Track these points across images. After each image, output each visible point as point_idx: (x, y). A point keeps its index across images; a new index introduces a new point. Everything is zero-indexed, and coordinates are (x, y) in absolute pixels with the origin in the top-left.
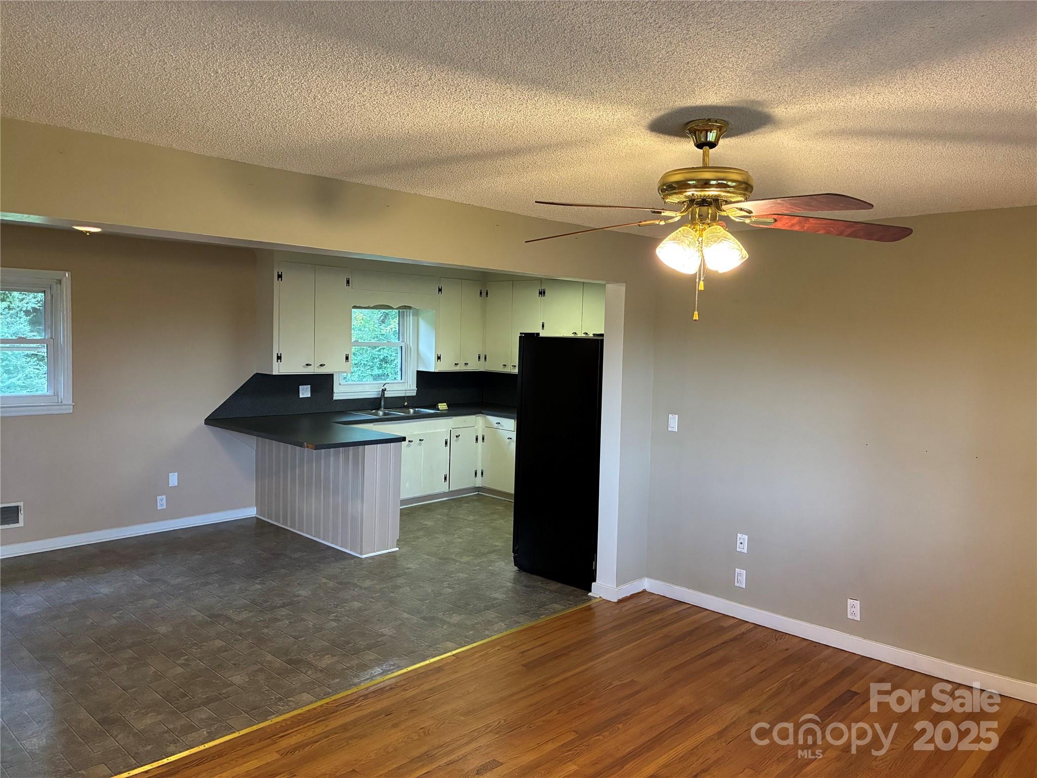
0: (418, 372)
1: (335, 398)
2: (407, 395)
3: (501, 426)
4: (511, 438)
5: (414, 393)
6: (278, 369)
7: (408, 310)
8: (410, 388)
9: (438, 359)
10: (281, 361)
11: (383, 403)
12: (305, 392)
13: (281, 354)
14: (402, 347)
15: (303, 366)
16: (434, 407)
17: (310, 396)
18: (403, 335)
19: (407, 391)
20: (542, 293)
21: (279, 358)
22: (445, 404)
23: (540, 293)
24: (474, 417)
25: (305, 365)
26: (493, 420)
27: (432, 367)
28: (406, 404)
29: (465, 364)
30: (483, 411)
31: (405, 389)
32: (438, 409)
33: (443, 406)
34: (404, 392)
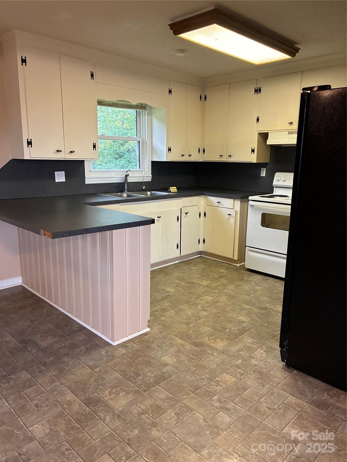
0: (152, 162)
1: (86, 183)
2: (145, 180)
3: (222, 205)
4: (230, 215)
5: (150, 179)
6: (29, 154)
7: (144, 111)
8: (147, 174)
9: (169, 151)
10: (31, 147)
11: (126, 187)
12: (60, 177)
13: (31, 140)
14: (139, 141)
15: (54, 152)
16: (166, 190)
17: (65, 181)
18: (140, 132)
19: (145, 178)
20: (258, 91)
21: (29, 143)
22: (175, 187)
23: (256, 91)
24: (198, 197)
25: (56, 151)
26: (214, 200)
27: (164, 157)
28: (144, 188)
29: (189, 155)
30: (205, 193)
31: (143, 176)
32: (170, 192)
33: (173, 189)
34: (142, 178)
